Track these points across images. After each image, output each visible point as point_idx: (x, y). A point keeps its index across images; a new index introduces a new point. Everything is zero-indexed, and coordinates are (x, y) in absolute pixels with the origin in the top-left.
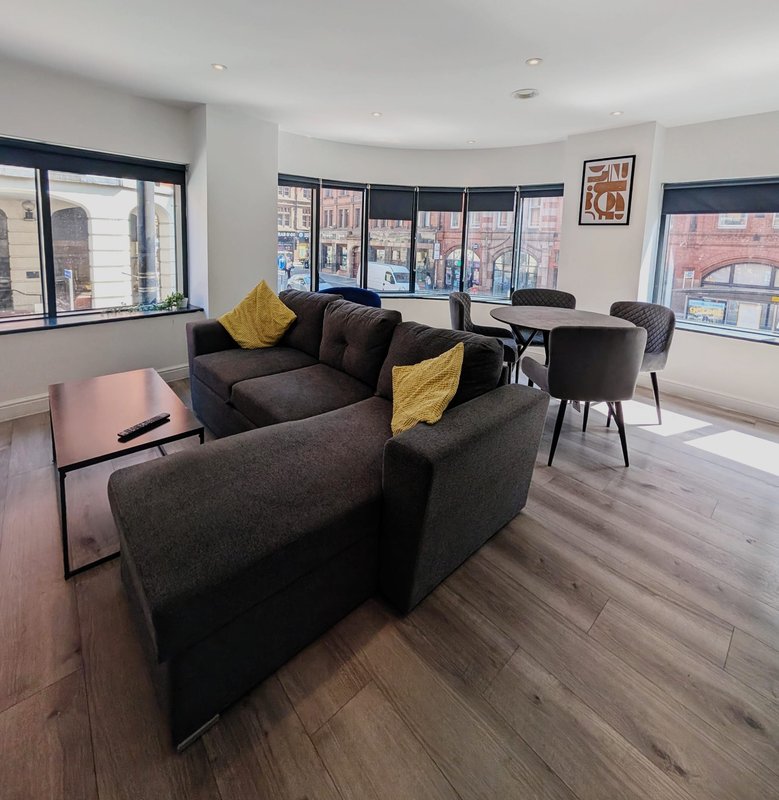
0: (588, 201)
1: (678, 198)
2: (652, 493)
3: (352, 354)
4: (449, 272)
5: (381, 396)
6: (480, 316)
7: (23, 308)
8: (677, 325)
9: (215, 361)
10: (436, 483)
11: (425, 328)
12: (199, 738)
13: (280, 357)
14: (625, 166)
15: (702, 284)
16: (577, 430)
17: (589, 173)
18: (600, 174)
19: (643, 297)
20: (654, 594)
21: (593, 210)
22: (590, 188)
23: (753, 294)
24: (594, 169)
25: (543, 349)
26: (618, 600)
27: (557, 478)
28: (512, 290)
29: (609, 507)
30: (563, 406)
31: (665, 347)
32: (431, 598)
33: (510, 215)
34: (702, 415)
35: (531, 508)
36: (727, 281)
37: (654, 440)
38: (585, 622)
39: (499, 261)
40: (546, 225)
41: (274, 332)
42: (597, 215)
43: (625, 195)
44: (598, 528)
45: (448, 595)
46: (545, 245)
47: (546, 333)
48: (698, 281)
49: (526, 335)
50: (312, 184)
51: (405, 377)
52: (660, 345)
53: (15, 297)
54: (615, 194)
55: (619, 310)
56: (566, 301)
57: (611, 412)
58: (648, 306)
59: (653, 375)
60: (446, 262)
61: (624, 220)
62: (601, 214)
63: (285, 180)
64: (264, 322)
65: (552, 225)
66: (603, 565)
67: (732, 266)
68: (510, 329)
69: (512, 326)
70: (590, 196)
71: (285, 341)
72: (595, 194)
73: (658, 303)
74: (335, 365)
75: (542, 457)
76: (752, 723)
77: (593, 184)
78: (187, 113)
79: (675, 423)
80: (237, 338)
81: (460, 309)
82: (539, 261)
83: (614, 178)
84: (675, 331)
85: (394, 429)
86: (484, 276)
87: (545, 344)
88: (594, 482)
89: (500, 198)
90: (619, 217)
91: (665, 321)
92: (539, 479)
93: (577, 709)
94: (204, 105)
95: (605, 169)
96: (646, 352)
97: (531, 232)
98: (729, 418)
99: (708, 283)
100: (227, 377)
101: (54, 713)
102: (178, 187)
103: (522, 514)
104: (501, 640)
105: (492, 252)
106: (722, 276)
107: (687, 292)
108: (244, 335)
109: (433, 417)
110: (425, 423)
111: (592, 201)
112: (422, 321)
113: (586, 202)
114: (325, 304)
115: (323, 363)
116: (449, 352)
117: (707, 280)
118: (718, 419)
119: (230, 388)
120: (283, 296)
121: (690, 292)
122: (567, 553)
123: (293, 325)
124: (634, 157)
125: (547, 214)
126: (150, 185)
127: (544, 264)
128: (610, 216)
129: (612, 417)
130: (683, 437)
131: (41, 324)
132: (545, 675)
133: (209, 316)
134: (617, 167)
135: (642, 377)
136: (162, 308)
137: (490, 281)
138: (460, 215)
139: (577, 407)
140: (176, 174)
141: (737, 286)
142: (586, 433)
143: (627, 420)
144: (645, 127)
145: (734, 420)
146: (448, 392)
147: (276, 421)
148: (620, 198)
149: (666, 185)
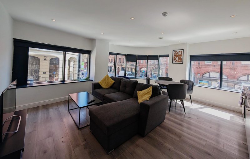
0: (174, 58)
1: (193, 58)
2: (191, 119)
3: (128, 89)
4: (141, 73)
5: (134, 97)
6: (152, 83)
7: (42, 81)
8: (194, 85)
9: (98, 91)
10: (150, 109)
11: (143, 84)
12: (111, 153)
13: (112, 90)
14: (182, 51)
15: (202, 77)
16: (174, 107)
17: (174, 53)
18: (176, 53)
19: (187, 79)
20: (191, 135)
21: (175, 60)
22: (174, 56)
23: (215, 79)
24: (175, 52)
25: (166, 90)
26: (184, 136)
27: (171, 115)
28: (158, 77)
29: (182, 121)
30: (171, 102)
31: (192, 89)
32: (148, 135)
33: (157, 61)
34: (201, 105)
35: (165, 121)
36: (208, 76)
37: (191, 109)
38: (178, 139)
39: (153, 71)
40: (164, 63)
41: (110, 85)
42: (176, 61)
43: (182, 57)
44: (180, 124)
45: (151, 134)
46: (164, 67)
47: (167, 86)
48: (201, 76)
49: (162, 87)
50: (115, 54)
51: (140, 93)
52: (191, 88)
53: (40, 78)
54: (180, 57)
55: (182, 81)
56: (171, 80)
57: (181, 103)
58: (188, 80)
59: (190, 95)
60: (140, 71)
61: (182, 62)
62: (177, 61)
63: (110, 54)
64: (108, 83)
65: (166, 63)
66: (181, 130)
67: (209, 73)
68: (158, 85)
69: (159, 84)
70: (174, 57)
71: (112, 87)
72: (175, 57)
73: (191, 80)
74: (124, 92)
75: (167, 112)
76: (209, 154)
77: (175, 55)
78: (92, 41)
79: (195, 106)
80: (102, 86)
81: (148, 80)
82: (163, 71)
83: (179, 54)
84: (194, 86)
85: (139, 102)
86: (150, 74)
87: (167, 89)
88: (178, 116)
89: (155, 58)
90: (181, 62)
91: (192, 84)
92: (167, 116)
93: (177, 151)
94: (96, 39)
95: (177, 52)
96: (188, 90)
97: (162, 64)
98: (207, 105)
99: (204, 77)
100: (103, 94)
101: (85, 149)
102: (89, 55)
103: (164, 122)
104: (162, 141)
105: (151, 69)
106: (207, 75)
107: (199, 79)
108: (104, 85)
109: (148, 99)
110: (146, 100)
111: (175, 58)
112: (142, 82)
113: (174, 59)
114: (121, 79)
115: (121, 91)
116: (149, 88)
117: (203, 76)
118: (205, 106)
119: (103, 95)
120: (111, 77)
121: (200, 79)
122: (173, 128)
123: (114, 83)
124: (183, 50)
125: (164, 60)
126: (81, 54)
127: (164, 72)
128: (179, 62)
129: (182, 104)
130: (197, 109)
131: (61, 83)
132: (171, 146)
133: (94, 82)
134: (180, 51)
135: (187, 96)
136: (84, 80)
137: (151, 76)
138: (146, 61)
139: (174, 101)
140: (89, 52)
141: (211, 77)
142: (176, 108)
143: (185, 105)
144: (185, 44)
145: (209, 106)
146: (150, 95)
147: (114, 101)
148: (181, 58)
149: (190, 55)
